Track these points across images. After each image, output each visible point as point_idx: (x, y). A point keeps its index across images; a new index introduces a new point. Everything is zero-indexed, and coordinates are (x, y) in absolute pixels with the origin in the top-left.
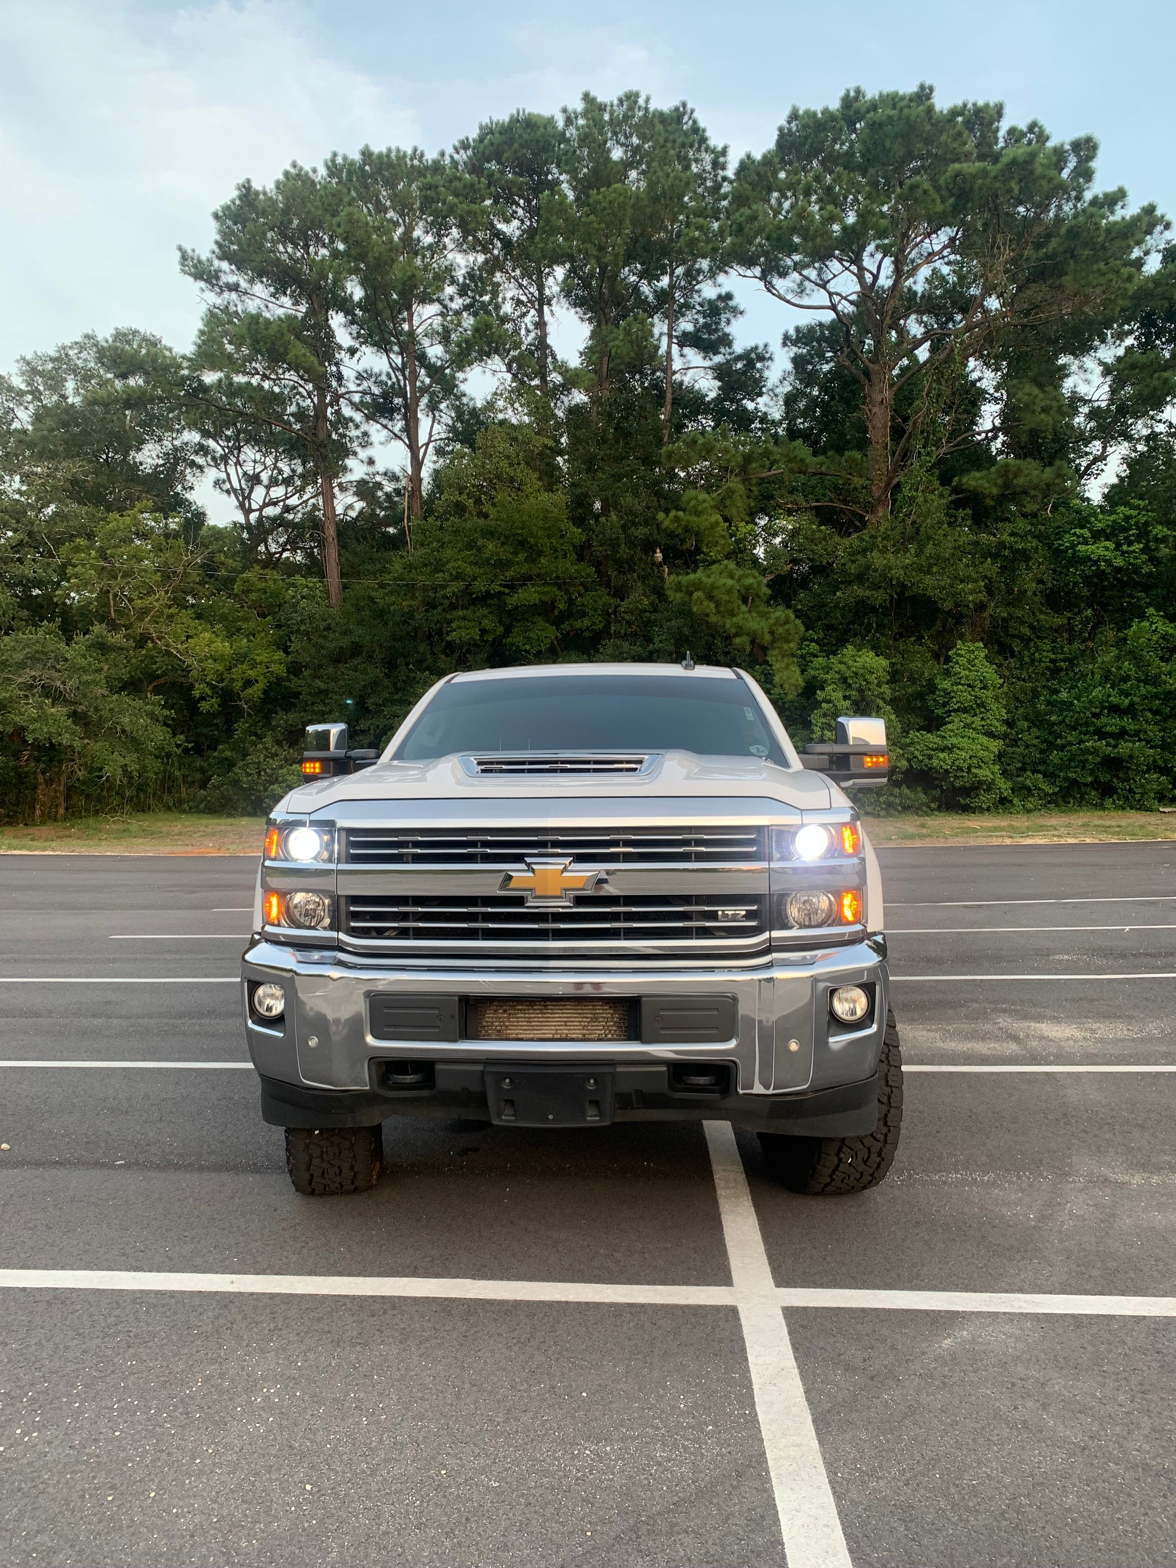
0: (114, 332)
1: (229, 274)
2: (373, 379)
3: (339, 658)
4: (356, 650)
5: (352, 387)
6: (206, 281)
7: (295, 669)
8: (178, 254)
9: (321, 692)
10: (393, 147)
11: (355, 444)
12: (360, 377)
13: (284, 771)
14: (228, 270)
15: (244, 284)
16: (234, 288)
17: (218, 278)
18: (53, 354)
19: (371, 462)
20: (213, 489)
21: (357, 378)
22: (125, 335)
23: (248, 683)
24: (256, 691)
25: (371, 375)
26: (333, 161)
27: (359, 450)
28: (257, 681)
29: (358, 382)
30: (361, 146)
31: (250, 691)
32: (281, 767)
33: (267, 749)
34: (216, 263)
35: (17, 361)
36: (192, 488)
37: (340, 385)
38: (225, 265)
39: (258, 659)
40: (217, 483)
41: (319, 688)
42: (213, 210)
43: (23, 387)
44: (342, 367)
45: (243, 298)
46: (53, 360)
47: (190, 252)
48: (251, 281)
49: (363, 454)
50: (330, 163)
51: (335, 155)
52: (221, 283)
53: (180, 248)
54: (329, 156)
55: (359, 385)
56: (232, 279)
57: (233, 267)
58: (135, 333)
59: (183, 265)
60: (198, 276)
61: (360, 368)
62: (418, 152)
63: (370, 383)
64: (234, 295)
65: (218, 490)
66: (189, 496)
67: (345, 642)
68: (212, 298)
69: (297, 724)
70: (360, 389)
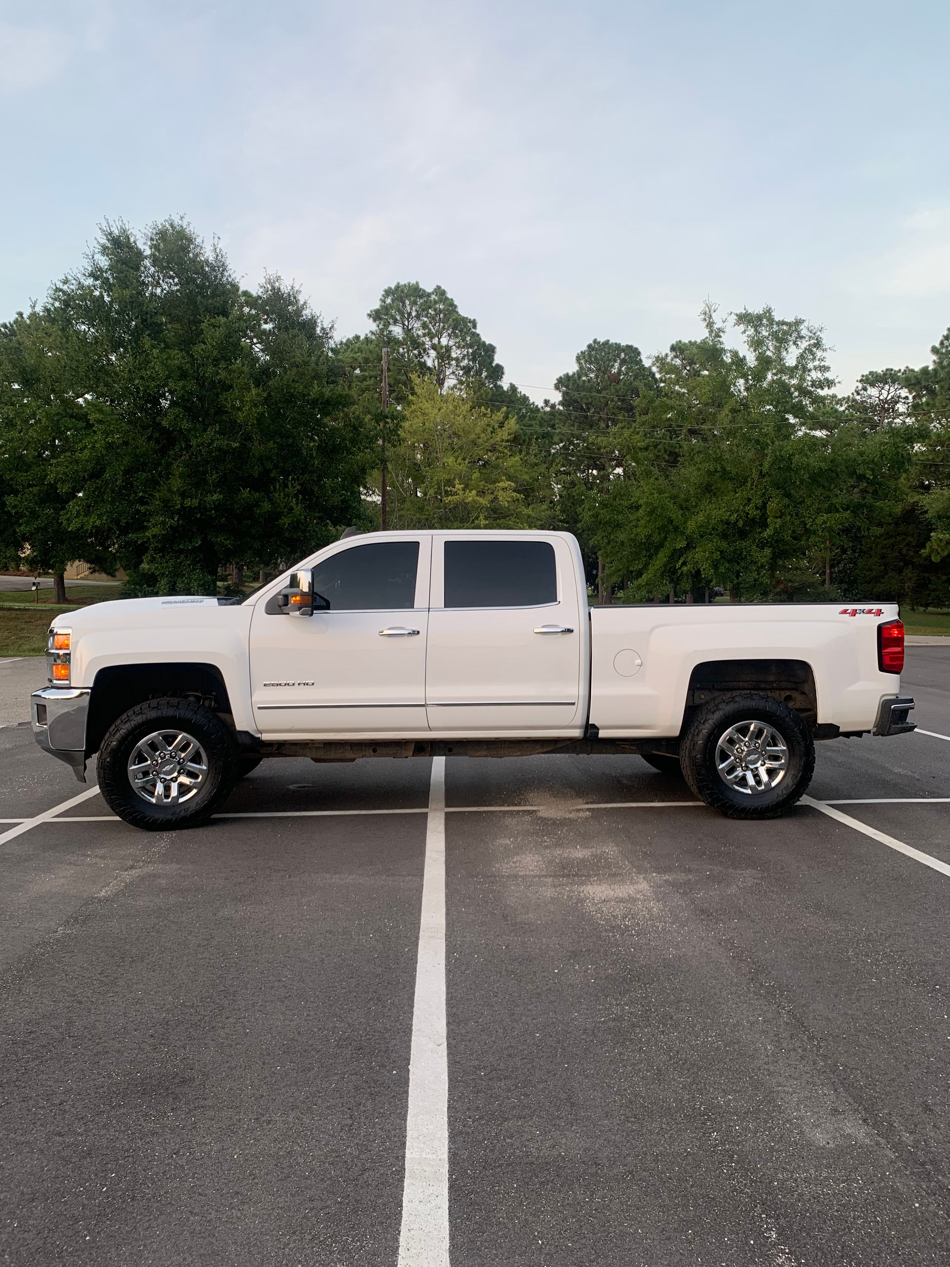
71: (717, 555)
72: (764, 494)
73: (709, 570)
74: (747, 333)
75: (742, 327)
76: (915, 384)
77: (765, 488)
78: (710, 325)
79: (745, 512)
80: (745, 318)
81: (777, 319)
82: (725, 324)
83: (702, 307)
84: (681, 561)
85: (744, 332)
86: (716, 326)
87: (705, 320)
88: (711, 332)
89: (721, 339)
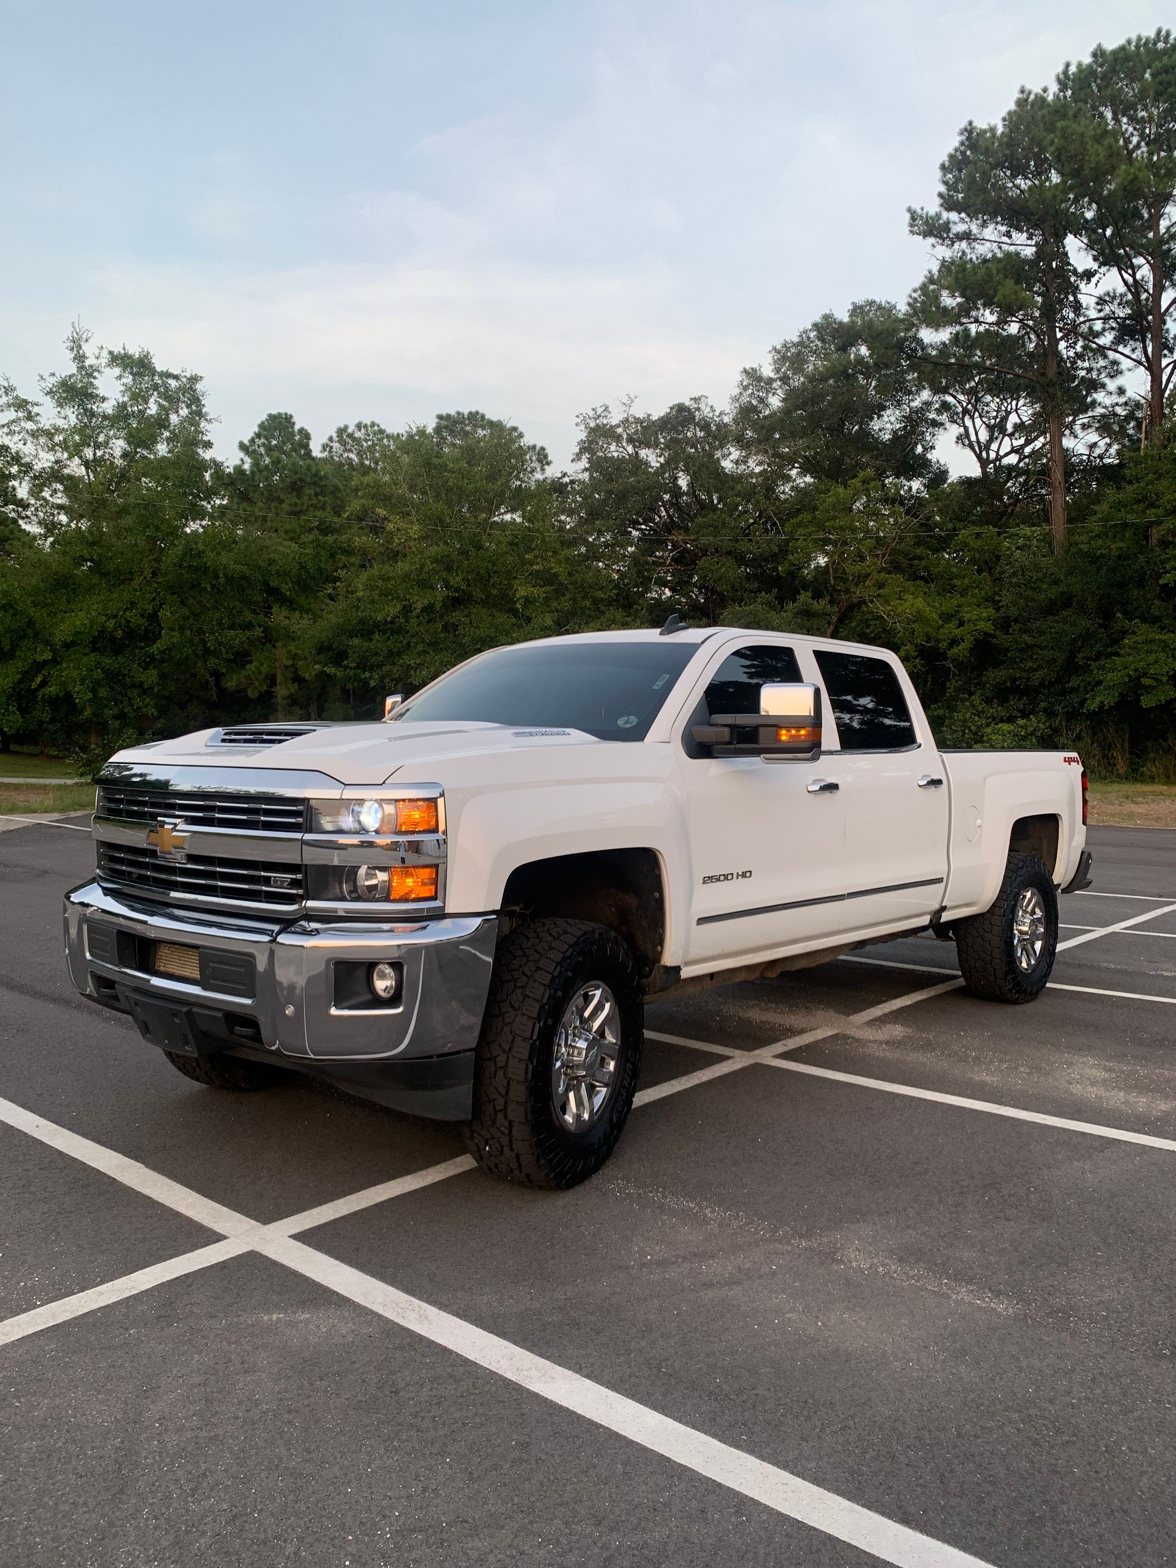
0: (851, 307)
1: (958, 222)
2: (1116, 302)
3: (1050, 609)
4: (1066, 601)
5: (1093, 314)
6: (936, 236)
7: (1004, 624)
8: (908, 216)
9: (1029, 647)
10: (1134, 37)
11: (1103, 375)
12: (1101, 301)
13: (989, 730)
14: (957, 220)
15: (974, 229)
16: (967, 236)
17: (948, 230)
18: (796, 339)
19: (1121, 391)
20: (955, 445)
21: (1098, 304)
22: (861, 307)
23: (954, 642)
24: (961, 651)
25: (1114, 298)
26: (1065, 72)
27: (1107, 381)
28: (963, 641)
29: (1099, 307)
30: (1092, 47)
31: (955, 650)
32: (988, 725)
33: (973, 706)
34: (945, 215)
35: (770, 352)
36: (933, 448)
37: (1078, 316)
38: (954, 216)
39: (967, 617)
40: (959, 438)
41: (1026, 644)
42: (940, 162)
43: (772, 375)
44: (1079, 296)
45: (974, 244)
46: (795, 345)
47: (919, 211)
48: (984, 225)
49: (1112, 385)
50: (1062, 76)
51: (1068, 65)
52: (951, 235)
53: (909, 210)
54: (1060, 69)
55: (1100, 311)
56: (960, 228)
57: (963, 215)
58: (872, 303)
59: (912, 226)
60: (926, 235)
61: (1100, 291)
62: (1163, 33)
63: (1114, 307)
64: (964, 244)
65: (960, 445)
66: (932, 456)
67: (1053, 592)
68: (945, 252)
69: (1005, 682)
70: (1102, 314)
71: (98, 674)
72: (154, 599)
73: (85, 693)
74: (123, 380)
75: (117, 371)
76: (228, 485)
77: (155, 591)
78: (80, 358)
79: (126, 619)
80: (121, 360)
81: (159, 369)
82: (99, 361)
83: (68, 332)
84: (39, 680)
85: (120, 377)
86: (87, 363)
87: (72, 349)
88: (81, 368)
89: (95, 382)
